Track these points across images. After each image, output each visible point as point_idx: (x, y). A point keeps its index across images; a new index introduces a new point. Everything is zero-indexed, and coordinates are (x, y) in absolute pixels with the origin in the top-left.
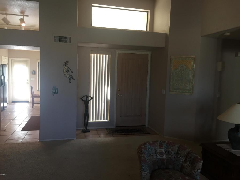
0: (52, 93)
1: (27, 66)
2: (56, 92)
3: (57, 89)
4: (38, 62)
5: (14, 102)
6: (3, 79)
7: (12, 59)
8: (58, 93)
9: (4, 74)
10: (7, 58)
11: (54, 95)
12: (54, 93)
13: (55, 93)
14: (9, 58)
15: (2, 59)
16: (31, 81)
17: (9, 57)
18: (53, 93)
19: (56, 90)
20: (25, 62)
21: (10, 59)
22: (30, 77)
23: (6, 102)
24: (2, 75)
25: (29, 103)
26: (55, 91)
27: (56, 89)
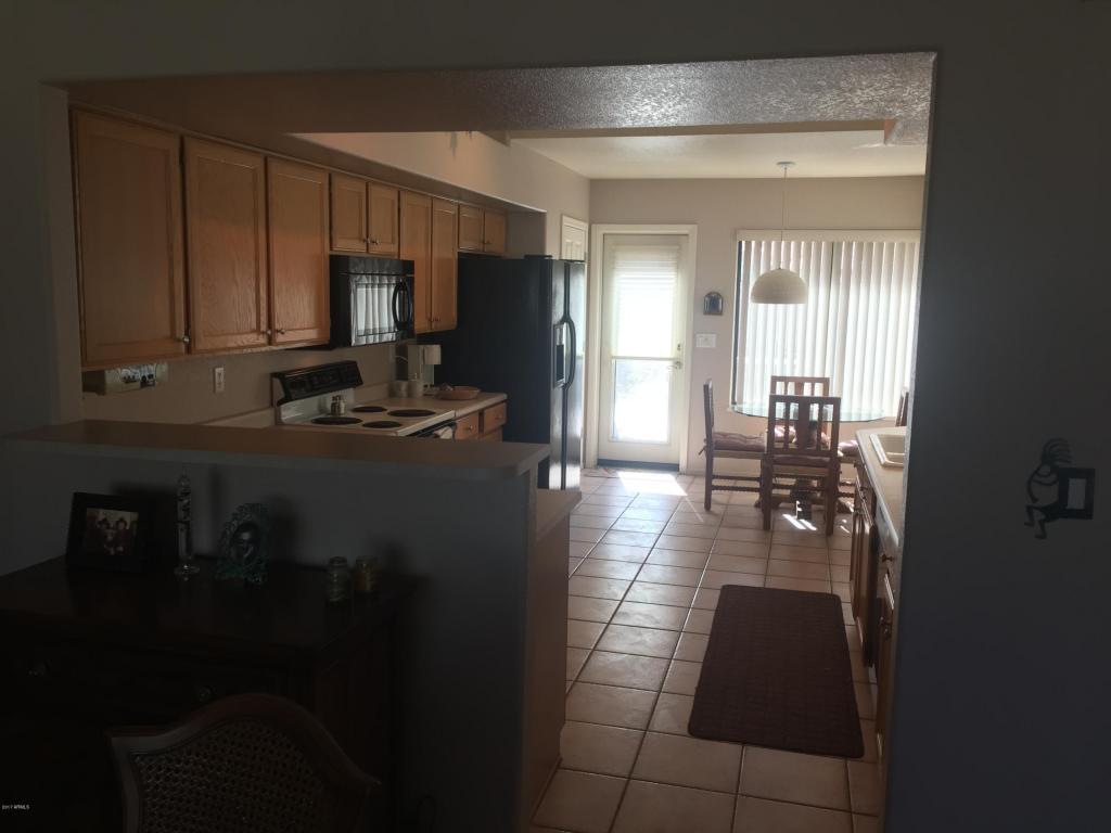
0: (1029, 509)
1: (678, 266)
2: (1076, 500)
3: (1088, 474)
4: (740, 243)
5: (609, 464)
6: (564, 342)
7: (607, 232)
8: (1086, 513)
9: (573, 315)
10: (585, 226)
11: (1043, 536)
12: (1044, 510)
13: (1057, 511)
14: (593, 226)
15: (564, 227)
16: (695, 352)
17: (593, 221)
18: (1038, 516)
19: (1077, 488)
20: (672, 244)
21: (600, 230)
22: (694, 331)
23: (576, 461)
24: (562, 322)
25: (685, 478)
26: (1063, 494)
27: (1077, 473)
